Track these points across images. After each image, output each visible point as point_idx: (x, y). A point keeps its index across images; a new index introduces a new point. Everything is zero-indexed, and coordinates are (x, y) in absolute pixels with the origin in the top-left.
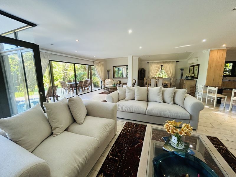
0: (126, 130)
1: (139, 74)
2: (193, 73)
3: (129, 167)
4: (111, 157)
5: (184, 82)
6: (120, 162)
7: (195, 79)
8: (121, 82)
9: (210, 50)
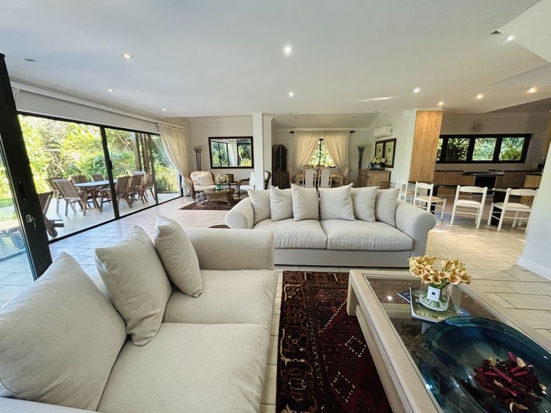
0: (291, 289)
1: (275, 158)
2: (383, 157)
3: (339, 373)
4: (287, 360)
5: (370, 175)
6: (313, 366)
7: (387, 169)
8: (233, 178)
9: (418, 112)
